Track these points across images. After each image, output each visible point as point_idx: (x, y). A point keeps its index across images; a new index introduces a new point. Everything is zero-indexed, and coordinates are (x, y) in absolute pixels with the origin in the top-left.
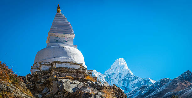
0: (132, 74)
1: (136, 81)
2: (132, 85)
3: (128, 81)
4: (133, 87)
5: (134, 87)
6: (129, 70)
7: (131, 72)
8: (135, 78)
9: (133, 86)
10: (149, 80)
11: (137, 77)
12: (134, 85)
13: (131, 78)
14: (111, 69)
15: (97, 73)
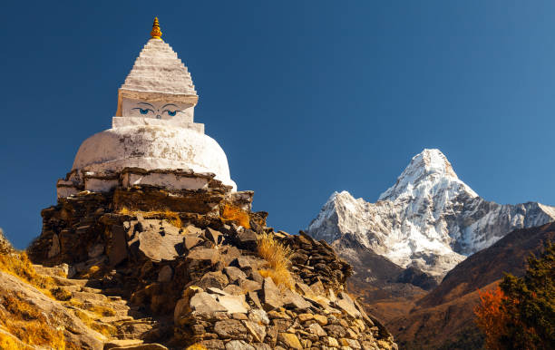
0: (474, 195)
1: (489, 218)
2: (478, 232)
3: (461, 218)
4: (481, 240)
5: (487, 238)
6: (462, 182)
7: (468, 189)
8: (486, 207)
9: (480, 237)
10: (539, 210)
11: (493, 203)
12: (485, 231)
13: (472, 209)
14: (400, 186)
15: (354, 200)
